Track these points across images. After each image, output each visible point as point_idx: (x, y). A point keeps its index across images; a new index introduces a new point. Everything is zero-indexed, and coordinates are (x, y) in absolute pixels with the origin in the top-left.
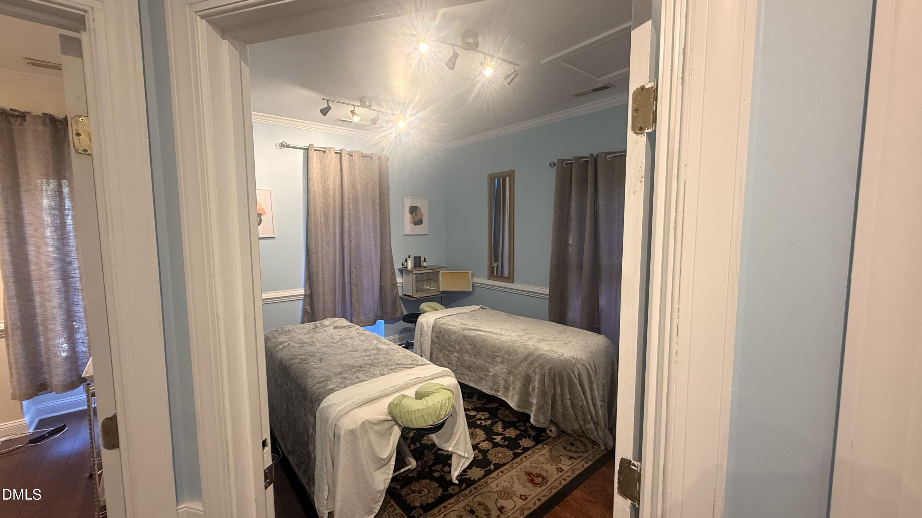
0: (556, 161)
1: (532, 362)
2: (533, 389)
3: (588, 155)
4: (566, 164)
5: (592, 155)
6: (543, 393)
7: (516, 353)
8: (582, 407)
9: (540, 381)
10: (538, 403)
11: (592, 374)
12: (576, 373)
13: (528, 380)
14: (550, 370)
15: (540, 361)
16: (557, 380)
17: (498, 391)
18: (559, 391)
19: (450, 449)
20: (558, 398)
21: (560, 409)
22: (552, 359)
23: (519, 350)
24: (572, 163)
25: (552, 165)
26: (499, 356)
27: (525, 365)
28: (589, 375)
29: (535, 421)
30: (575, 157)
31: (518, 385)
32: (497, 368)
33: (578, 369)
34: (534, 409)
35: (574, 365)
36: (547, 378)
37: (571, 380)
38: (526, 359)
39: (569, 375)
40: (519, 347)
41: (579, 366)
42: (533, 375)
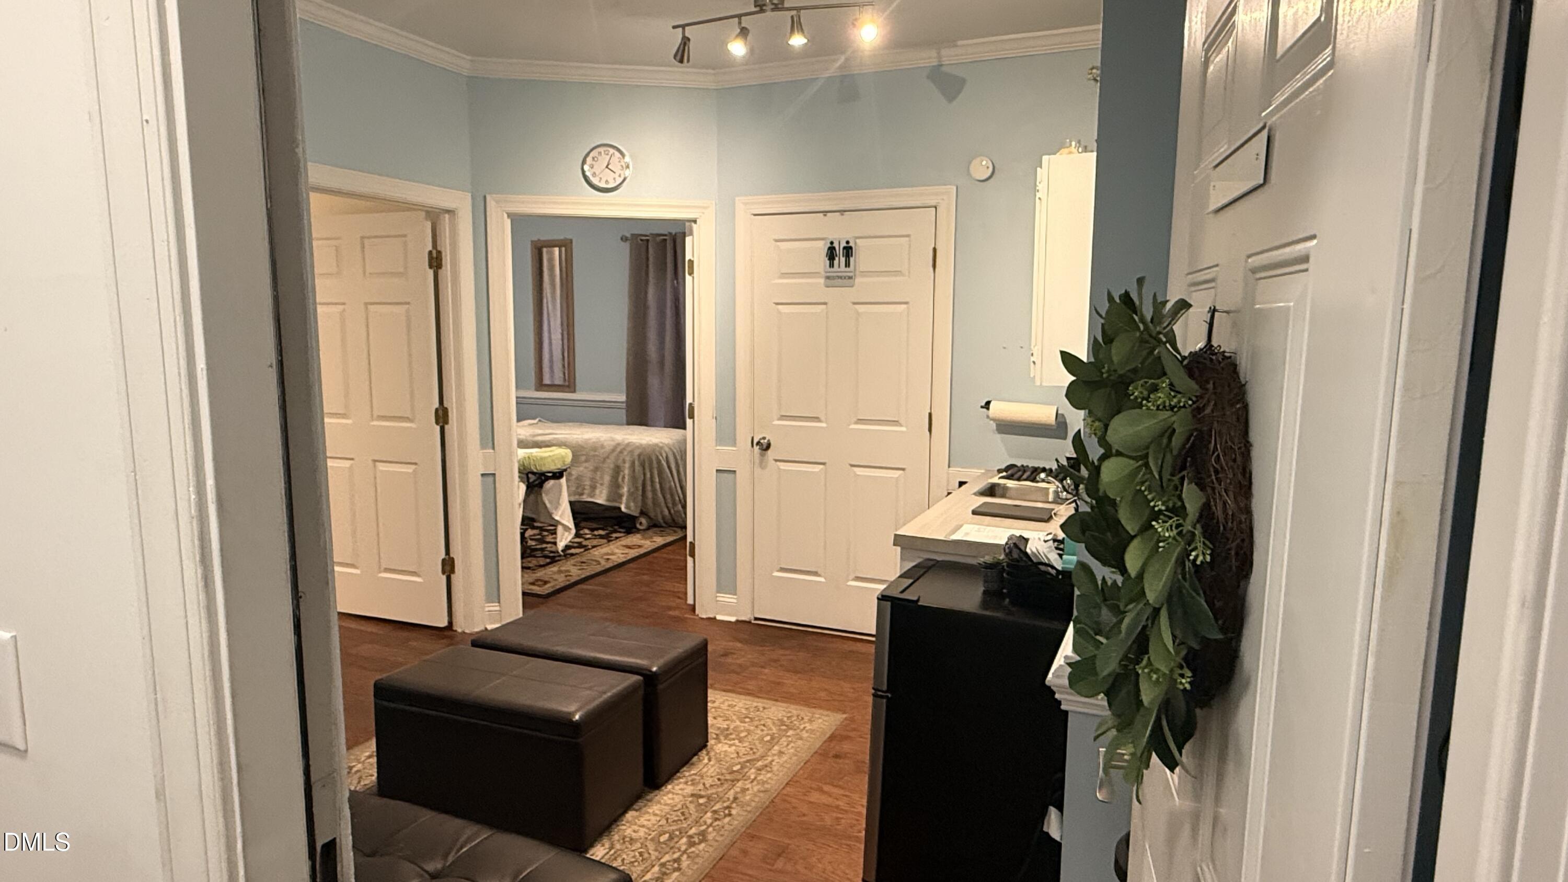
0: (628, 235)
1: (621, 452)
2: (624, 477)
3: (666, 233)
4: (641, 240)
5: (670, 234)
6: (633, 478)
7: (603, 447)
8: (670, 488)
9: (630, 468)
10: (629, 491)
11: (678, 458)
12: (664, 455)
13: (617, 470)
14: (639, 456)
15: (629, 449)
16: (647, 465)
17: (582, 494)
18: (648, 475)
19: (557, 518)
20: (648, 483)
21: (649, 495)
22: (641, 445)
23: (605, 444)
24: (648, 240)
25: (625, 239)
26: (583, 455)
27: (612, 457)
28: (674, 454)
29: (625, 508)
30: (652, 234)
31: (607, 479)
32: (581, 469)
33: (666, 452)
34: (624, 499)
35: (661, 448)
36: (637, 463)
37: (659, 462)
38: (613, 451)
39: (657, 457)
40: (605, 440)
41: (667, 449)
42: (622, 465)
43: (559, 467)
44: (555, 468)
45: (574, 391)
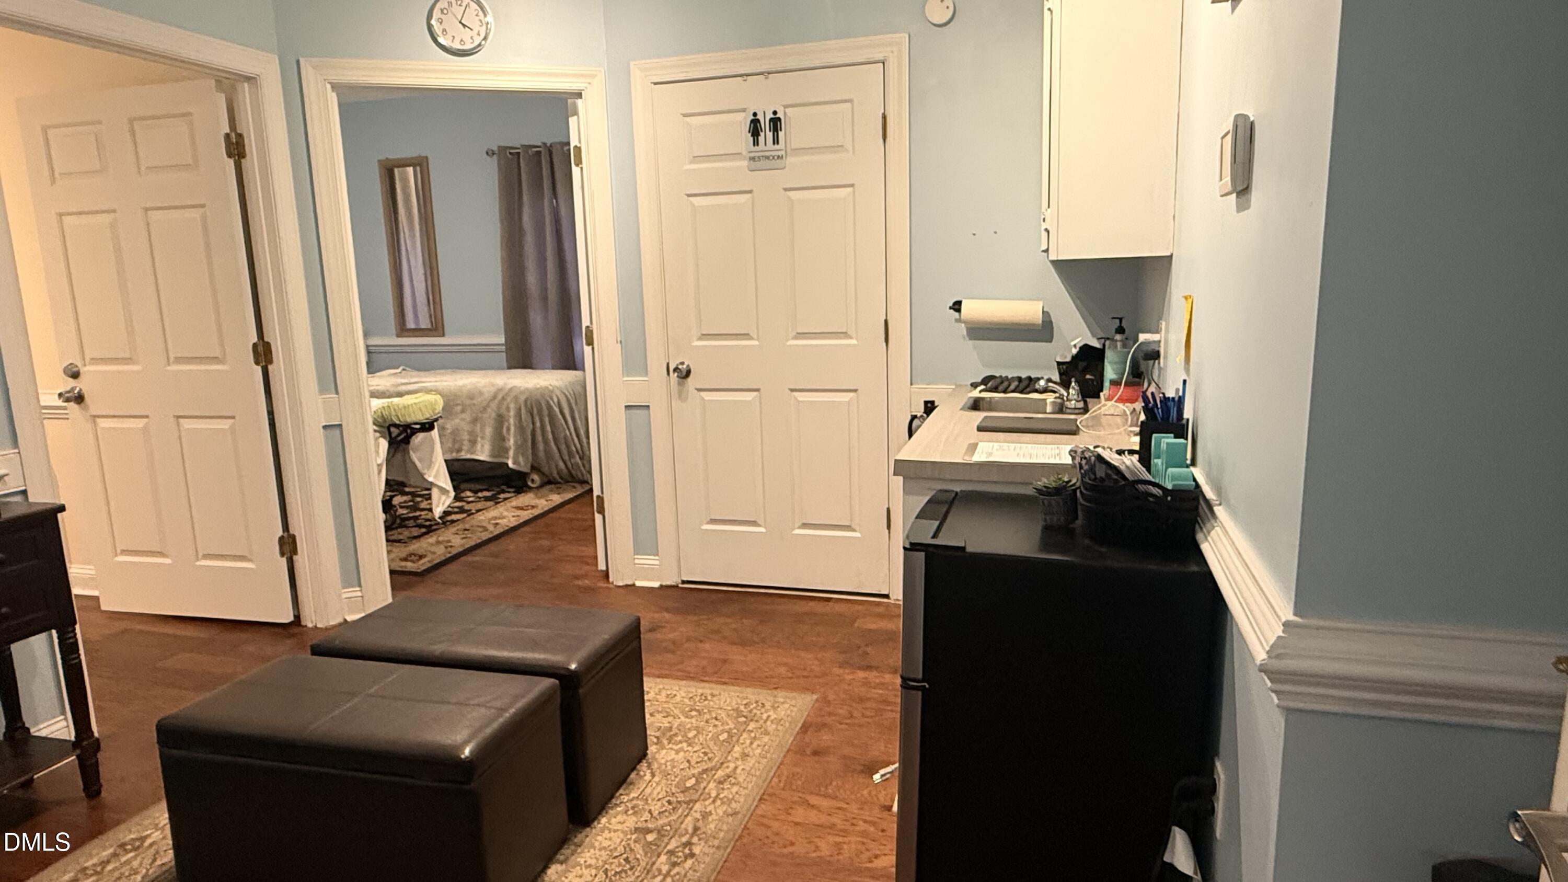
0: (495, 149)
1: (503, 399)
2: (508, 429)
3: (539, 144)
4: (510, 153)
5: (545, 144)
6: (521, 428)
7: (481, 393)
8: (565, 437)
9: (515, 416)
10: (516, 442)
11: (572, 401)
12: (556, 400)
13: (500, 420)
14: (526, 401)
15: (513, 394)
16: (535, 412)
17: (459, 451)
18: (538, 424)
20: (539, 432)
21: (541, 447)
22: (527, 389)
23: (485, 390)
24: (519, 153)
25: (491, 153)
26: (458, 405)
27: (494, 405)
28: (566, 396)
29: (514, 463)
30: (522, 146)
31: (489, 431)
32: (457, 421)
33: (557, 396)
34: (511, 453)
35: (552, 391)
36: (523, 411)
37: (550, 408)
38: (495, 397)
39: (548, 402)
40: (485, 386)
41: (558, 393)
42: (505, 413)
43: (428, 416)
44: (422, 418)
45: (443, 335)
